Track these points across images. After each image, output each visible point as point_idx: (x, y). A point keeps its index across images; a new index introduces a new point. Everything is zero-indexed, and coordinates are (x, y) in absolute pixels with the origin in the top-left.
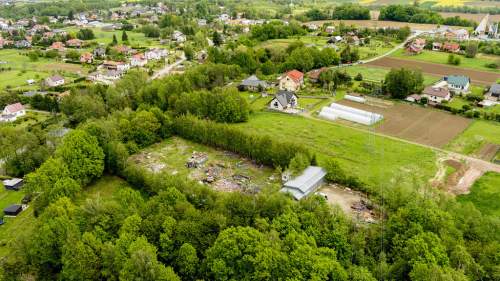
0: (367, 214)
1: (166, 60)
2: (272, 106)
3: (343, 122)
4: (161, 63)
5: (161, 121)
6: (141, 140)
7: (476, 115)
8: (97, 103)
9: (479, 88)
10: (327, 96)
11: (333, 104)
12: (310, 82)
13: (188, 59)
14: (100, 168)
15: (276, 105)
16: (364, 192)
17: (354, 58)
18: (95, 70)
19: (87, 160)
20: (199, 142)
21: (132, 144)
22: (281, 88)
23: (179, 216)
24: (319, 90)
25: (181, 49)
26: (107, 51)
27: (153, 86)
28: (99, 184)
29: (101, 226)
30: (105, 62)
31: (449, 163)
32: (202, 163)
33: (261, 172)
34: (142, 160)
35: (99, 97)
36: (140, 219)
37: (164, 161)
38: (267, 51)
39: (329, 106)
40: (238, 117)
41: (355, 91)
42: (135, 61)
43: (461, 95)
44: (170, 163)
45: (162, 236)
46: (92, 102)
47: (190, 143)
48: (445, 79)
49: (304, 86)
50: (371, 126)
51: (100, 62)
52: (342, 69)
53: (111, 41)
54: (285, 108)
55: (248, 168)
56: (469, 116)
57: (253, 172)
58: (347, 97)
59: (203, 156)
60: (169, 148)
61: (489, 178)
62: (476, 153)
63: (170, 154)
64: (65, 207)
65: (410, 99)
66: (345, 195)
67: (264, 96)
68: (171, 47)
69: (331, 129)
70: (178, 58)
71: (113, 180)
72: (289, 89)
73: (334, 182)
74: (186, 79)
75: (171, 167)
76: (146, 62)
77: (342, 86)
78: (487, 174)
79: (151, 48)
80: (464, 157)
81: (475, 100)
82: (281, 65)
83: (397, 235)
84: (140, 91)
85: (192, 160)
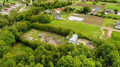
0: (91, 46)
1: (21, 6)
2: (56, 18)
3: (75, 21)
4: (20, 7)
5: (28, 25)
6: (23, 31)
7: (105, 17)
8: (6, 21)
9: (102, 10)
10: (68, 14)
11: (71, 16)
12: (62, 11)
13: (27, 6)
14: (15, 41)
15: (57, 17)
16: (89, 40)
17: (71, 4)
18: (1, 11)
19: (11, 39)
20: (40, 30)
21: (22, 32)
22: (56, 13)
23: (45, 54)
24: (66, 13)
25: (25, 3)
26: (3, 5)
27: (21, 14)
28: (14, 45)
29: (22, 60)
30: (4, 8)
31: (104, 30)
32: (43, 36)
33: (60, 37)
34: (25, 37)
35: (6, 19)
36: (34, 56)
37: (32, 36)
38: (49, 3)
39: (70, 17)
40: (48, 22)
41: (75, 12)
42: (13, 7)
43: (99, 12)
44: (34, 37)
45: (42, 61)
46: (5, 20)
47: (37, 30)
48: (94, 8)
49: (61, 12)
50: (82, 21)
51: (2, 8)
52: (69, 7)
53: (3, 2)
54: (59, 18)
55: (56, 36)
56: (103, 17)
57: (58, 37)
58: (73, 14)
59: (42, 34)
60: (32, 32)
61: (114, 33)
62: (109, 27)
63: (33, 34)
64: (9, 56)
65: (89, 14)
66: (84, 41)
67: (52, 15)
68: (22, 3)
69: (73, 23)
70: (24, 6)
71: (18, 44)
72: (58, 13)
73: (80, 38)
74: (31, 12)
75: (35, 38)
76: (16, 7)
77: (71, 11)
78: (113, 32)
79: (16, 3)
80: (107, 28)
81: (103, 13)
82: (54, 7)
83: (103, 51)
84: (18, 16)
85: (40, 35)
